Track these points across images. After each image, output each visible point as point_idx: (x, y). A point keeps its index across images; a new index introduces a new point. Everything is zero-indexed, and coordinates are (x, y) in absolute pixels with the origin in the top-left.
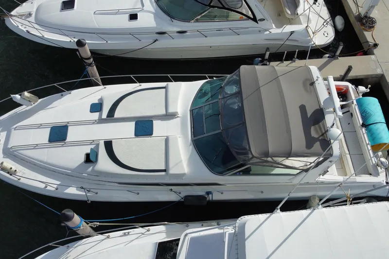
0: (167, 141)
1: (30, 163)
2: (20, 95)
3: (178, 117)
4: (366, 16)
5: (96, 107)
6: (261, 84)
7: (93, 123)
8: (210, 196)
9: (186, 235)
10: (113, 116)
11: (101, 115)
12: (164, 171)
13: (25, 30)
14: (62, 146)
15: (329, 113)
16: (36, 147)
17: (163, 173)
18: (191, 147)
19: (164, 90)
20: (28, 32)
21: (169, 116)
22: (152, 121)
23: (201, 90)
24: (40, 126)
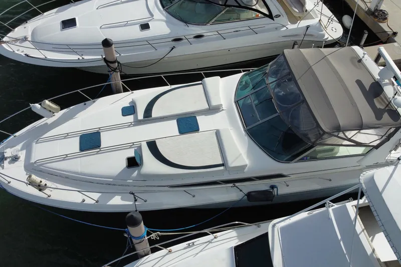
0: (218, 134)
1: (61, 176)
2: (40, 104)
3: (223, 110)
4: (376, 10)
5: (130, 110)
6: (311, 63)
7: (129, 126)
8: (275, 189)
9: (274, 226)
10: (151, 116)
11: (136, 118)
12: (223, 165)
13: (22, 54)
14: (98, 153)
15: (386, 84)
16: (66, 157)
17: (222, 168)
18: (246, 138)
19: (201, 85)
20: (28, 56)
21: (213, 110)
22: (195, 117)
23: (240, 82)
24: (67, 136)
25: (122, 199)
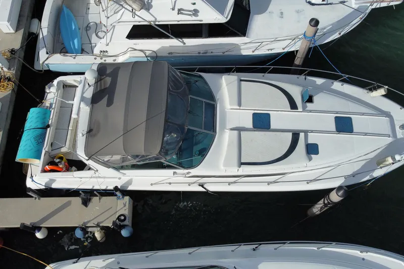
0: (240, 104)
3: (228, 129)
5: (312, 149)
7: (312, 131)
10: (293, 134)
11: (306, 139)
12: (241, 80)
14: (337, 112)
17: (242, 79)
18: (217, 97)
19: (243, 161)
22: (254, 128)
25: (315, 82)
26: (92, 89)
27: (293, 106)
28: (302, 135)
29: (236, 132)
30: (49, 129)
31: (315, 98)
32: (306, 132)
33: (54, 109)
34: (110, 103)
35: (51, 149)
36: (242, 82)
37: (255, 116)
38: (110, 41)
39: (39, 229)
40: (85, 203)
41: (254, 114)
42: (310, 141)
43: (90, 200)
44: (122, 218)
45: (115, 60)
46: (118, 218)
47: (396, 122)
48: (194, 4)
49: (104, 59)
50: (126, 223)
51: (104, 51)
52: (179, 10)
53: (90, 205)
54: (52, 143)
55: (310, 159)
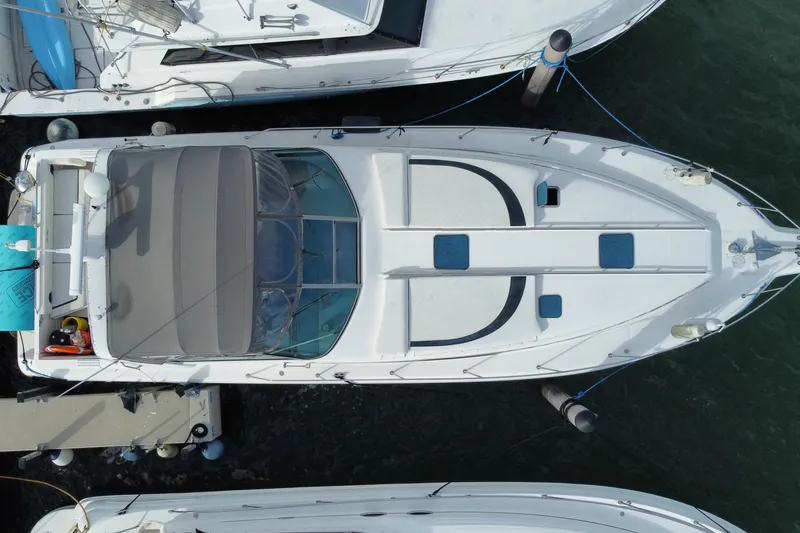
0: (407, 219)
3: (386, 273)
5: (550, 307)
8: (336, 133)
10: (514, 280)
11: (538, 285)
12: (412, 162)
17: (414, 157)
18: (362, 204)
19: (413, 339)
21: (405, 275)
22: (437, 266)
25: (567, 148)
26: (102, 215)
27: (517, 217)
28: (530, 281)
29: (399, 283)
30: (38, 271)
31: (563, 196)
32: (538, 273)
33: (41, 224)
34: (143, 248)
35: (50, 305)
36: (413, 166)
37: (439, 241)
38: (129, 69)
39: (57, 453)
40: (131, 405)
41: (437, 238)
42: (547, 291)
43: (138, 399)
44: (201, 430)
45: (147, 101)
46: (194, 431)
47: (724, 236)
48: (294, 7)
49: (124, 98)
50: (209, 438)
51: (121, 85)
52: (263, 19)
53: (140, 408)
54: (50, 295)
55: (543, 327)
